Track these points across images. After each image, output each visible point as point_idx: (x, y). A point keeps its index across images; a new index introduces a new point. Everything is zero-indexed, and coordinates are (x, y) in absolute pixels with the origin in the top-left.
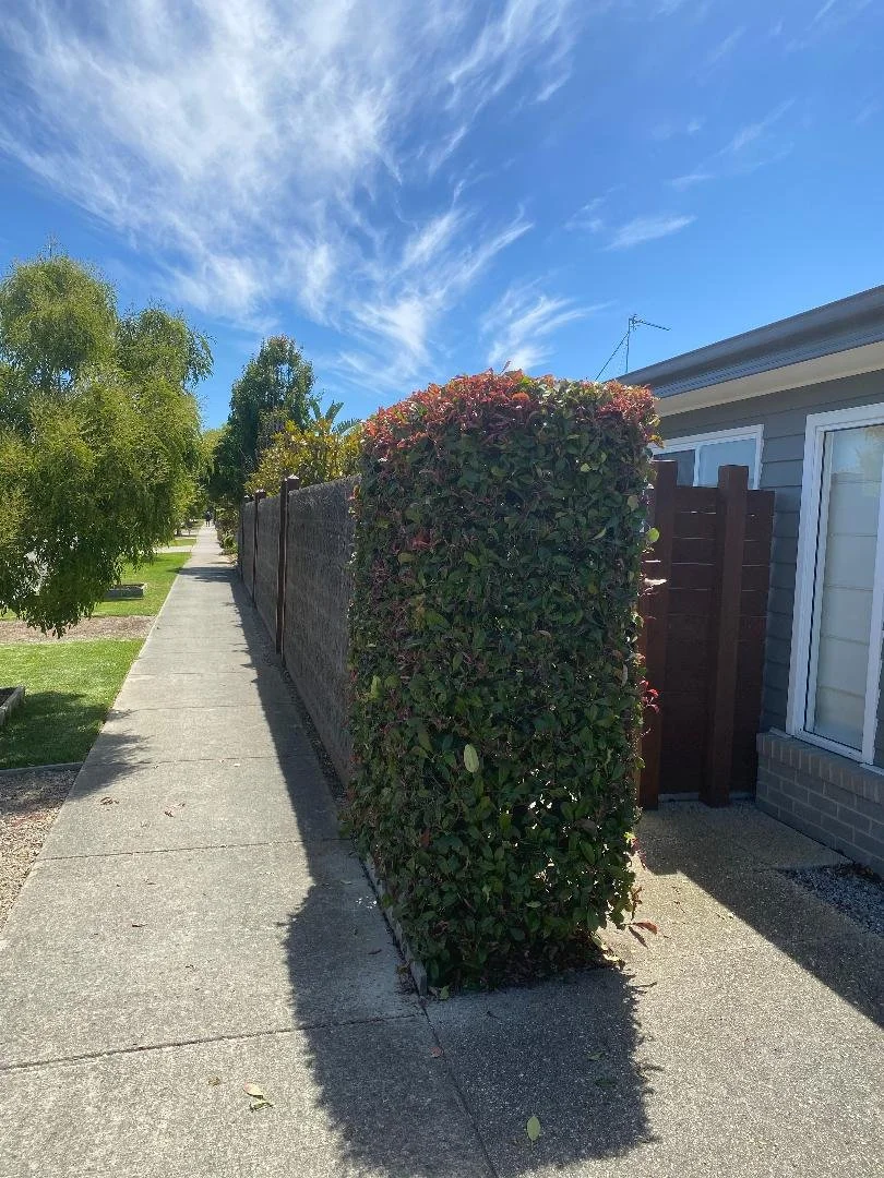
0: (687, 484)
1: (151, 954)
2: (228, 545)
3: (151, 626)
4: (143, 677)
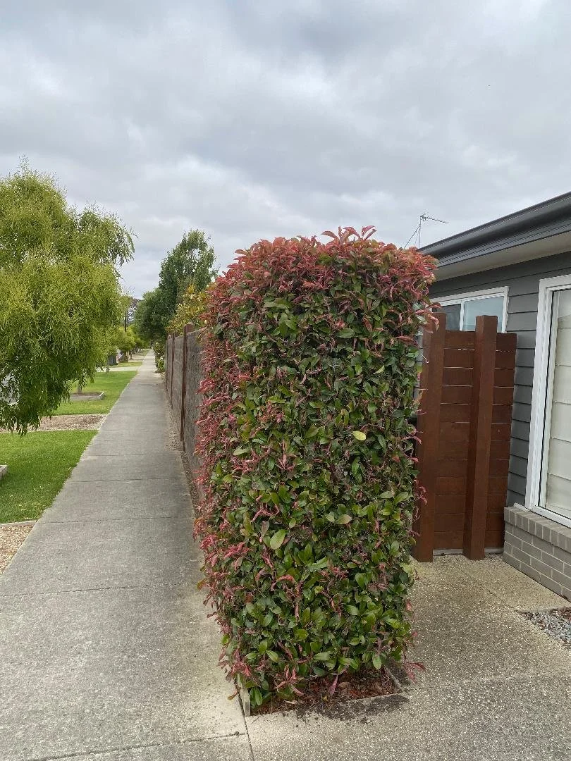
0: (453, 328)
1: (53, 676)
2: (160, 367)
3: (102, 422)
4: (90, 458)
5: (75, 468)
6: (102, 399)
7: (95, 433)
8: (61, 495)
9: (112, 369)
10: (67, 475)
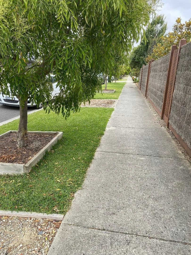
2: (135, 81)
3: (115, 104)
4: (112, 128)
5: (103, 136)
6: (114, 93)
7: (113, 110)
8: (93, 166)
9: (117, 82)
10: (97, 144)
